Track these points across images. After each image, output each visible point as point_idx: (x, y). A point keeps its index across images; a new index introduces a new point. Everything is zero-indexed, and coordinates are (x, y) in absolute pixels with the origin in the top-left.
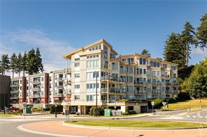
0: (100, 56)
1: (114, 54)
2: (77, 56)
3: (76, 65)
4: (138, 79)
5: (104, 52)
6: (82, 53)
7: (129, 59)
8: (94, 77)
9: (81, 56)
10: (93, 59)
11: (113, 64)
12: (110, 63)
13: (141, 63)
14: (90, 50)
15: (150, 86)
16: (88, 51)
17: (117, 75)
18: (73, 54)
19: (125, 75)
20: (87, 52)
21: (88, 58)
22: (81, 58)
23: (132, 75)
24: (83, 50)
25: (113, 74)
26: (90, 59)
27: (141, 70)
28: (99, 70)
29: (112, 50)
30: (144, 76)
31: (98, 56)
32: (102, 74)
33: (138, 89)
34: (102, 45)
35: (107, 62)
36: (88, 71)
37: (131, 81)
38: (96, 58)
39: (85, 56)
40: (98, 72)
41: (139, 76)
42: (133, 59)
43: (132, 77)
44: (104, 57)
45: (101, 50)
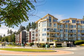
4: (71, 31)
7: (67, 21)
8: (45, 31)
9: (40, 22)
15: (79, 33)
16: (43, 19)
27: (73, 26)
28: (46, 27)
29: (54, 18)
30: (75, 29)
33: (71, 35)
36: (43, 28)
37: (67, 32)
38: (45, 22)
39: (42, 22)
41: (72, 29)
43: (67, 29)
44: (49, 22)
45: (47, 19)
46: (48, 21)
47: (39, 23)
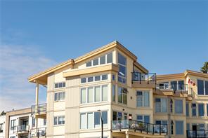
0: (109, 76)
1: (139, 72)
2: (59, 78)
3: (57, 97)
4: (195, 128)
5: (119, 69)
6: (70, 72)
7: (174, 83)
8: (96, 122)
9: (68, 78)
10: (94, 83)
11: (139, 93)
12: (132, 93)
13: (200, 92)
14: (89, 65)
16: (84, 66)
17: (147, 117)
18: (52, 73)
19: (165, 118)
20: (83, 69)
21: (84, 81)
22: (69, 83)
23: (183, 118)
24: (74, 65)
25: (139, 117)
26: (87, 84)
27: (201, 106)
28: (107, 107)
29: (135, 64)
31: (105, 77)
32: (114, 118)
34: (114, 54)
35: (125, 91)
36: (82, 110)
37: (180, 132)
38: (101, 82)
39: (78, 77)
40: (105, 113)
41: (197, 121)
42: (182, 83)
43: (182, 122)
44: (120, 80)
45: (113, 65)
46: (113, 77)
47: (62, 85)
